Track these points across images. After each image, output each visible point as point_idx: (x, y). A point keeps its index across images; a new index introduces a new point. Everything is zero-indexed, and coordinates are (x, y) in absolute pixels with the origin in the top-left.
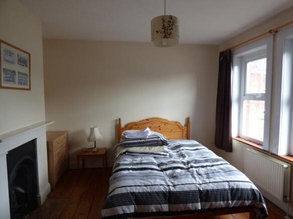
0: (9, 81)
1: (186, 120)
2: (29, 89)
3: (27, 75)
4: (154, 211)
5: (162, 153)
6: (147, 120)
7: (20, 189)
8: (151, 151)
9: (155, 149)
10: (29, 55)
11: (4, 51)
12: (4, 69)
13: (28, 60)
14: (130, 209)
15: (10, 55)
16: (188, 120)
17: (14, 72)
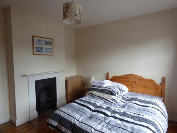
0: (39, 52)
1: (161, 79)
2: (53, 55)
3: (51, 49)
4: (64, 131)
5: (110, 100)
6: (126, 75)
7: (49, 98)
8: (103, 97)
9: (107, 96)
10: (53, 40)
11: (36, 40)
12: (36, 47)
13: (52, 42)
14: (55, 124)
15: (40, 41)
16: (163, 80)
17: (42, 48)
